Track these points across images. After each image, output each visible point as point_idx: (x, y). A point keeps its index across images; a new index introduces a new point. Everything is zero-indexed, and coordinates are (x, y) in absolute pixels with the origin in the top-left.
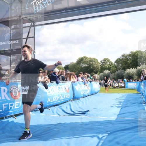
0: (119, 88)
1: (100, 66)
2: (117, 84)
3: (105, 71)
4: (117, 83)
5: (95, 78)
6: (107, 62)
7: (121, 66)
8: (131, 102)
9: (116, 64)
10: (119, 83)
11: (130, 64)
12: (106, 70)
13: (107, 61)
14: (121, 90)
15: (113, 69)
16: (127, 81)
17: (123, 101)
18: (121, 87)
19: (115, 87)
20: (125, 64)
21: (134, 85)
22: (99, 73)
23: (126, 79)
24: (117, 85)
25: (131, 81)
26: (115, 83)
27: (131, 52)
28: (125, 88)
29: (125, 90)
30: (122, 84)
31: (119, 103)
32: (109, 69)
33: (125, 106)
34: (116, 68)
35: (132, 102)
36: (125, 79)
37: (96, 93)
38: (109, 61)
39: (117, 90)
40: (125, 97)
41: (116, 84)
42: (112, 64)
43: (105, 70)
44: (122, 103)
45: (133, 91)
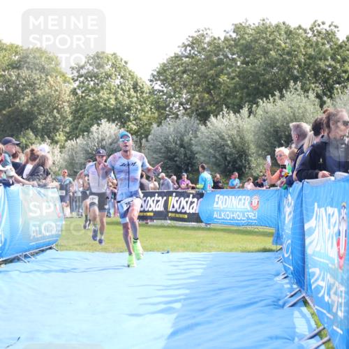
0: (169, 222)
1: (74, 92)
2: (162, 201)
3: (94, 128)
4: (161, 194)
5: (43, 164)
6: (108, 76)
7: (188, 101)
8: (226, 295)
9: (158, 86)
10: (170, 194)
11: (235, 90)
12: (104, 121)
13: (107, 68)
14: (181, 232)
15: (140, 115)
16: (216, 186)
17: (187, 291)
18: (179, 217)
19: (151, 218)
20: (209, 92)
21: (247, 206)
22: (60, 137)
23: (212, 172)
24: (160, 208)
25: (237, 182)
26: (152, 194)
27: (238, 29)
28: (203, 225)
29: (201, 234)
30: (183, 201)
31: (163, 306)
32: (118, 115)
33: (193, 321)
34: (158, 108)
35: (230, 300)
36: (206, 175)
37: (43, 251)
38: (118, 66)
39: (160, 230)
40: (199, 272)
41: (156, 198)
42: (135, 87)
43: (96, 120)
44: (177, 306)
45: (245, 237)
